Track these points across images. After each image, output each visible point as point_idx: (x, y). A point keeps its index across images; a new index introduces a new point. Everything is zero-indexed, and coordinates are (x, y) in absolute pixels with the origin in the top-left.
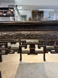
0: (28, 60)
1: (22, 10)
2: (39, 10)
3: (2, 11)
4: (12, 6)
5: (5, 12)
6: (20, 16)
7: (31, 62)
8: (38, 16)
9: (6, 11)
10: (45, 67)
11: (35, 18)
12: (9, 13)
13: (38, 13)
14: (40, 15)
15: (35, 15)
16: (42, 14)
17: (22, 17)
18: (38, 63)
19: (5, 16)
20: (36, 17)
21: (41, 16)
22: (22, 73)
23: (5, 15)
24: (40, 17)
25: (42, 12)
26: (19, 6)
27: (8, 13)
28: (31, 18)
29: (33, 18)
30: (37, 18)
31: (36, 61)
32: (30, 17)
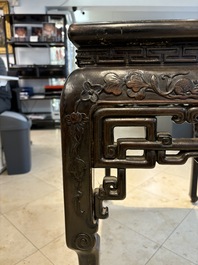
3: (25, 28)
4: (59, 9)
5: (35, 32)
9: (39, 29)
12: (49, 32)
19: (34, 45)
22: (123, 243)
23: (34, 39)
26: (82, 8)
27: (45, 33)
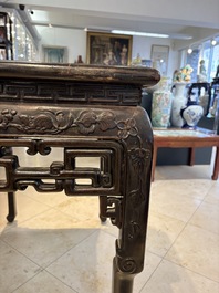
0: (43, 219)
1: (47, 25)
2: (115, 32)
6: (40, 49)
7: (52, 226)
8: (111, 53)
10: (98, 245)
11: (99, 60)
13: (109, 44)
14: (117, 52)
15: (98, 50)
16: (127, 47)
17: (50, 54)
18: (77, 230)
20: (104, 57)
21: (123, 54)
24: (119, 57)
25: (125, 42)
28: (83, 59)
29: (92, 59)
30: (106, 62)
31: (71, 221)
32: (80, 57)
